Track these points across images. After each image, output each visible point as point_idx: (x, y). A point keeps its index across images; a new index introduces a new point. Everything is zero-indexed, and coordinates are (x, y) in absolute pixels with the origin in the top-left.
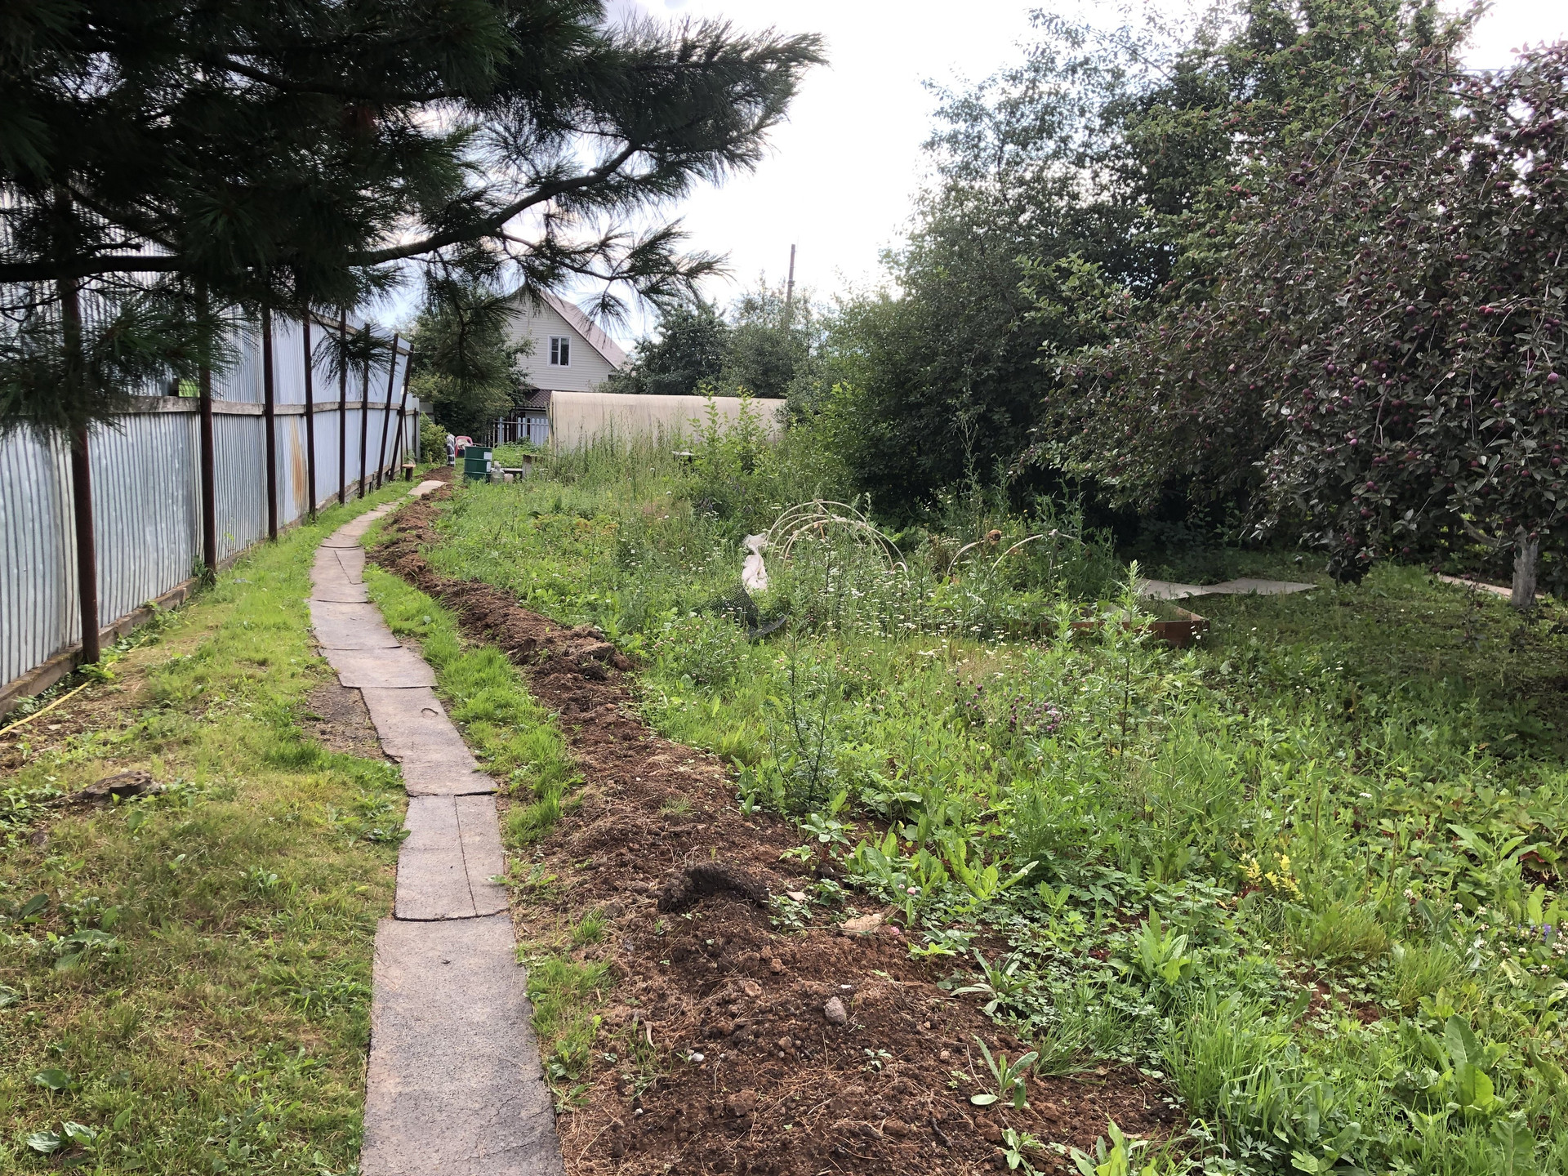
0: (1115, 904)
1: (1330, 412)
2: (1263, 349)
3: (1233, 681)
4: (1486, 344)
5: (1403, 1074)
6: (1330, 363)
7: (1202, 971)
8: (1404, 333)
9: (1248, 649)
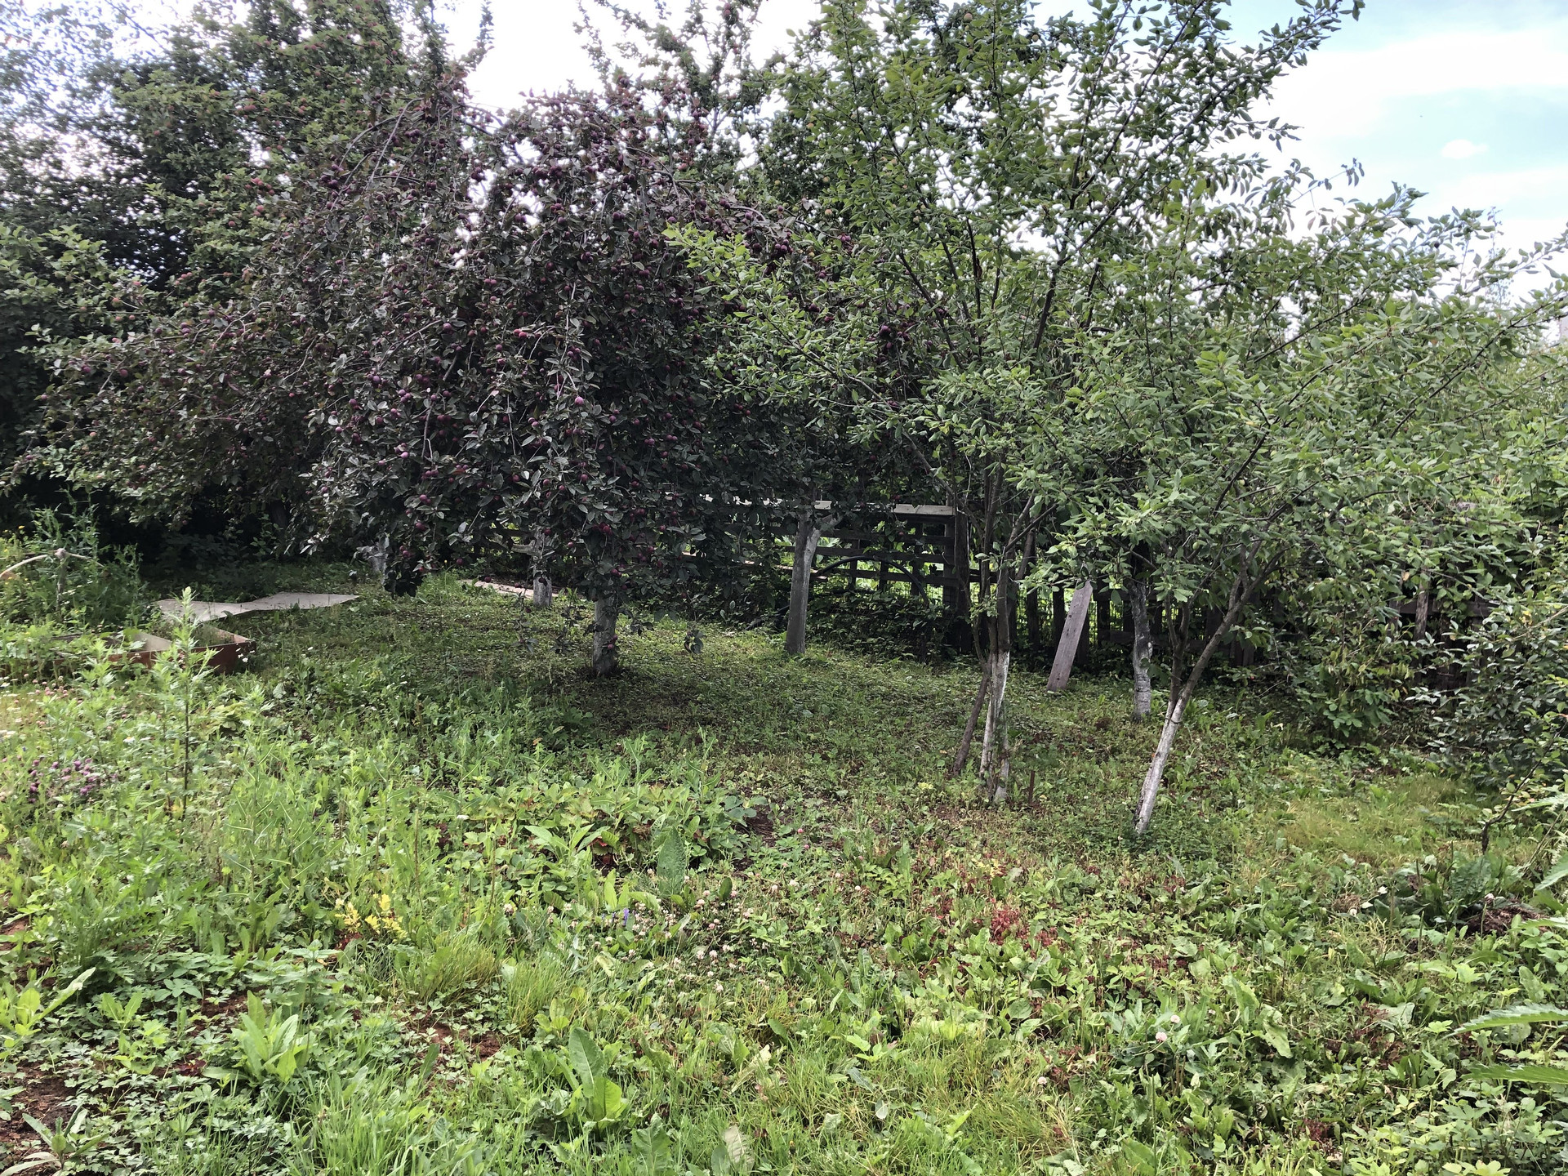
0: (199, 995)
1: (380, 425)
2: (299, 355)
3: (289, 705)
4: (523, 366)
5: (538, 1105)
6: (375, 373)
7: (319, 1052)
8: (442, 350)
9: (302, 668)
